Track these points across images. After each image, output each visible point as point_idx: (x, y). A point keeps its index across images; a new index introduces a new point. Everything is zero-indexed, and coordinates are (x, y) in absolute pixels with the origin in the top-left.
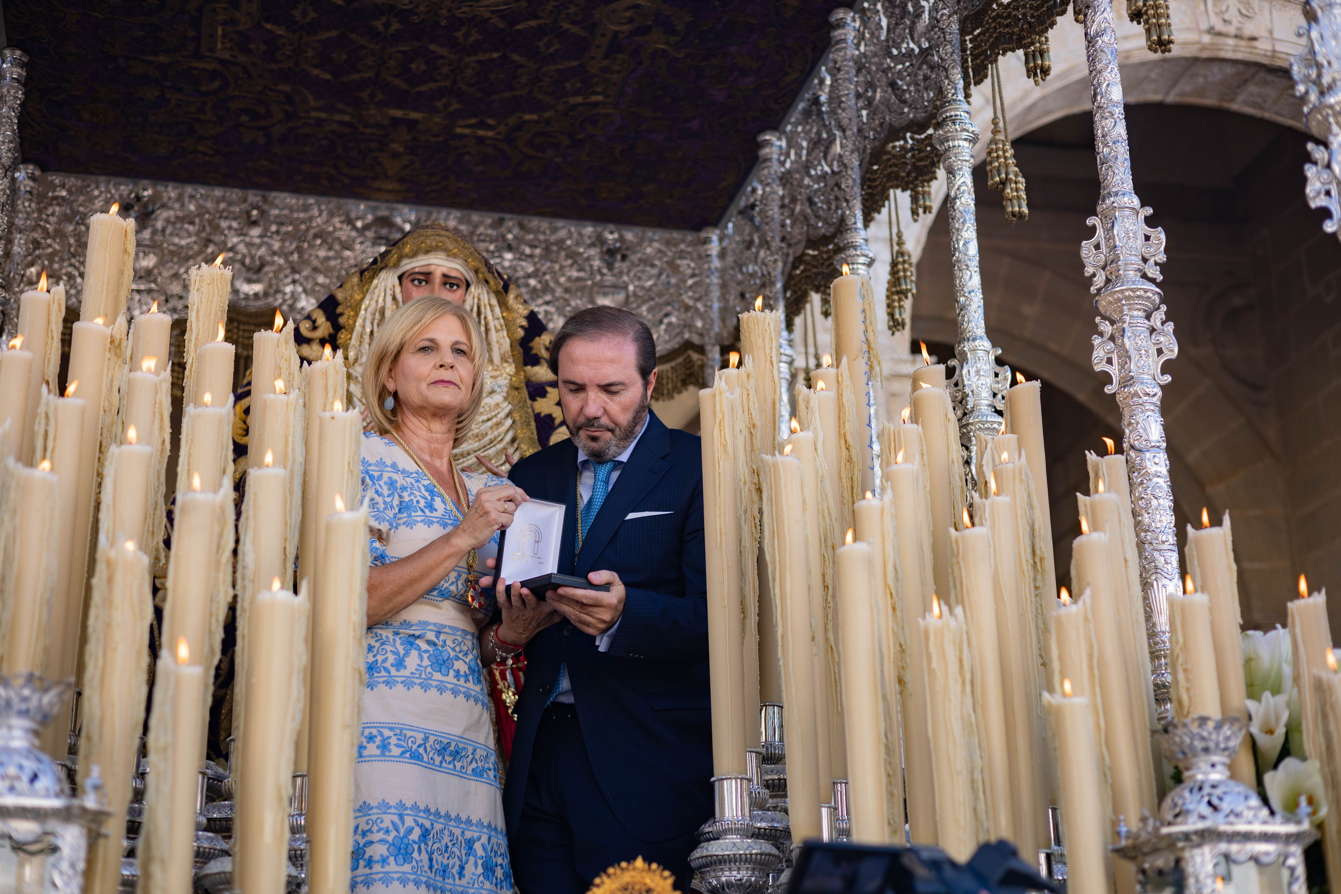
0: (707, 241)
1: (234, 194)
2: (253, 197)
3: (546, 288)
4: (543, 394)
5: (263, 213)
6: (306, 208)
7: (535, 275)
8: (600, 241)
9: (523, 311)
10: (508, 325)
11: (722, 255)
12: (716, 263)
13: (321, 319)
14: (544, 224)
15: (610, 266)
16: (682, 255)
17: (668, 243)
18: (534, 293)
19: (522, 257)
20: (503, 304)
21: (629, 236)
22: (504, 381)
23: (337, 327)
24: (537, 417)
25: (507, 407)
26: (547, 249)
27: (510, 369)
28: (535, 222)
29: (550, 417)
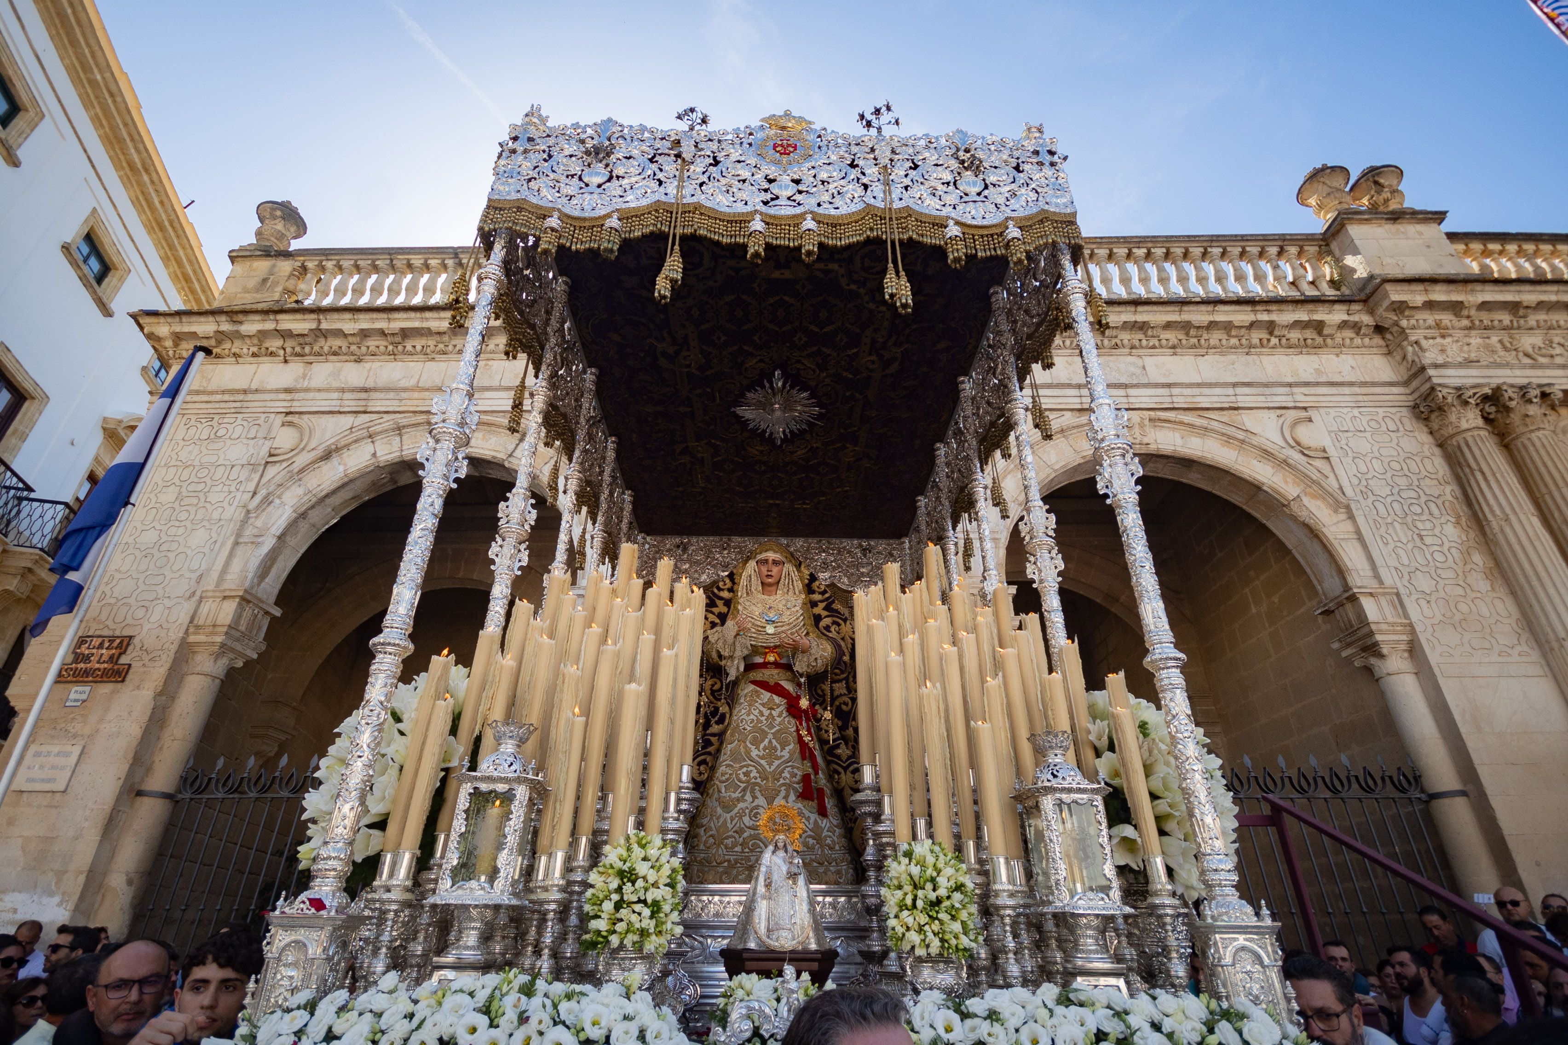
0: (904, 543)
1: (717, 538)
2: (725, 539)
3: (839, 566)
4: (816, 605)
5: (729, 545)
6: (744, 542)
7: (834, 561)
8: (860, 546)
9: (807, 572)
10: (801, 578)
11: (910, 548)
12: (908, 551)
13: (727, 581)
14: (838, 541)
15: (865, 556)
16: (894, 549)
17: (888, 545)
18: (834, 568)
19: (829, 554)
20: (799, 571)
21: (872, 543)
22: (800, 602)
23: (734, 583)
24: (814, 615)
25: (801, 612)
26: (839, 551)
27: (803, 596)
28: (834, 540)
29: (819, 615)
